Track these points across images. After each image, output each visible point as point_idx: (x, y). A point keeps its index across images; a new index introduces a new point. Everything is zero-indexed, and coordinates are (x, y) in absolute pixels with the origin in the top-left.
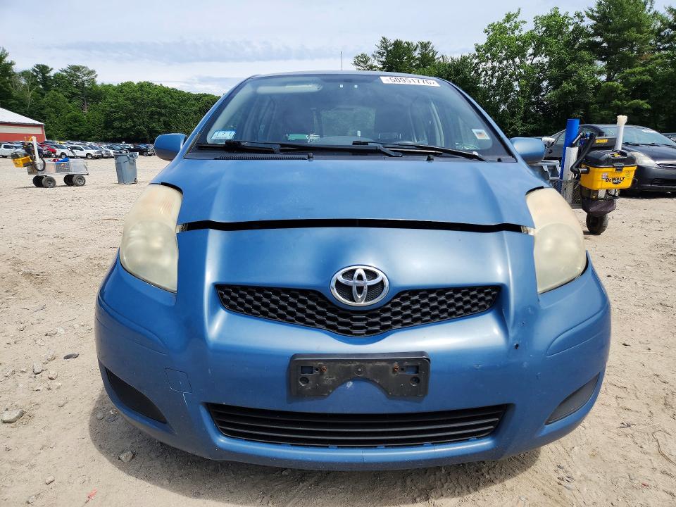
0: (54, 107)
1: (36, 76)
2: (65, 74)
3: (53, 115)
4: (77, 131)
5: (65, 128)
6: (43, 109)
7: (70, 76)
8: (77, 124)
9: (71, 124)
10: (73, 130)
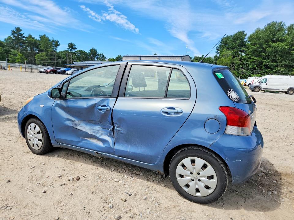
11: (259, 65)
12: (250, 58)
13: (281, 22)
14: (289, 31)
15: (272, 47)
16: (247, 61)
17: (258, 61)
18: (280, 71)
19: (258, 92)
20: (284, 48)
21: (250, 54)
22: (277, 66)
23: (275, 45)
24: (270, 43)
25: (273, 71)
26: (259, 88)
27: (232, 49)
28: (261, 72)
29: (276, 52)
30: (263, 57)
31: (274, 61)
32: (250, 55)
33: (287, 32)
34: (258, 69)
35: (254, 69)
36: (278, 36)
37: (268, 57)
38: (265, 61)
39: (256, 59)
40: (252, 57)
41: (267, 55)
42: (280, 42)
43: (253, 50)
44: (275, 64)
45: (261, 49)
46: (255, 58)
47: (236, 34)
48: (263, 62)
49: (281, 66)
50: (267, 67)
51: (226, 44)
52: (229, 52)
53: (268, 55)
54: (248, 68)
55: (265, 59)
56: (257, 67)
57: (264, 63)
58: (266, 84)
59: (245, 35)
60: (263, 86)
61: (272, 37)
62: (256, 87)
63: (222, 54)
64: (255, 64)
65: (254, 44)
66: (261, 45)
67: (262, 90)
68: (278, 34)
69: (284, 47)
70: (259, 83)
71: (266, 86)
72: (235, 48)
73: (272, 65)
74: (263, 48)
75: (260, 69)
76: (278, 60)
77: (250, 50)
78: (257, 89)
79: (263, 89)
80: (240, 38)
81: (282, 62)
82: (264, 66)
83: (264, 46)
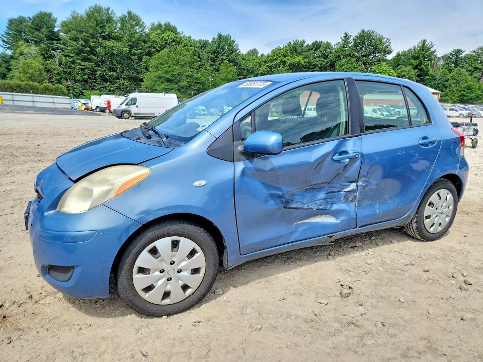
0: (456, 80)
1: (451, 58)
2: (474, 53)
3: (453, 85)
4: (468, 96)
5: (460, 94)
6: (447, 81)
7: (478, 55)
8: (469, 91)
9: (464, 91)
10: (465, 96)
11: (91, 74)
12: (73, 62)
13: (108, 9)
14: (122, 25)
15: (105, 48)
16: (70, 67)
17: (89, 68)
18: (123, 85)
19: (128, 119)
20: (122, 51)
21: (72, 55)
22: (118, 78)
23: (109, 43)
24: (100, 39)
25: (115, 85)
26: (128, 112)
27: (36, 42)
28: (98, 87)
29: (112, 55)
30: (95, 63)
31: (112, 69)
32: (73, 57)
33: (119, 25)
34: (91, 83)
35: (85, 81)
36: (108, 29)
37: (102, 61)
38: (100, 68)
39: (84, 65)
40: (78, 61)
41: (99, 59)
42: (115, 40)
43: (75, 49)
44: (114, 74)
45: (88, 49)
46: (83, 63)
47: (37, 16)
48: (96, 71)
49: (124, 79)
50: (104, 79)
51: (19, 32)
52: (32, 47)
53: (101, 59)
54: (75, 80)
55: (98, 66)
56: (89, 78)
57: (98, 73)
58: (137, 106)
59: (55, 21)
60: (133, 109)
61: (100, 30)
62: (124, 111)
63: (18, 51)
64: (86, 74)
65: (76, 40)
66: (86, 41)
67: (133, 115)
68: (108, 26)
69: (121, 49)
70: (127, 105)
71: (137, 109)
72: (41, 41)
73: (110, 76)
74: (91, 47)
75: (95, 82)
76: (117, 68)
77: (71, 48)
78: (126, 115)
79: (135, 114)
80: (45, 24)
81: (124, 73)
82: (100, 77)
83: (92, 44)
